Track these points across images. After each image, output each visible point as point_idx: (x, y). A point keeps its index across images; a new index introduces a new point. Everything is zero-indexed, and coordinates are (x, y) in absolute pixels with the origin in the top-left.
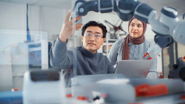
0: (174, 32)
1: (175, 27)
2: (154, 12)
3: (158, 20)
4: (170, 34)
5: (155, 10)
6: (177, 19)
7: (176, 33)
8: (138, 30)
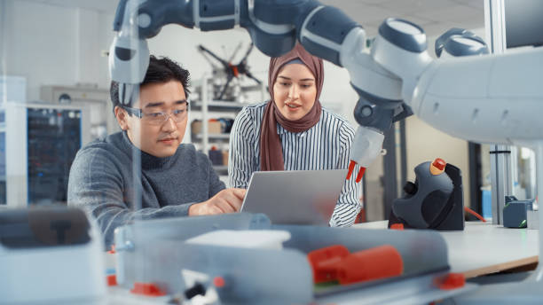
0: (416, 92)
1: (418, 78)
2: (360, 32)
3: (371, 57)
4: (404, 97)
5: (361, 27)
6: (425, 57)
7: (422, 97)
8: (302, 97)
